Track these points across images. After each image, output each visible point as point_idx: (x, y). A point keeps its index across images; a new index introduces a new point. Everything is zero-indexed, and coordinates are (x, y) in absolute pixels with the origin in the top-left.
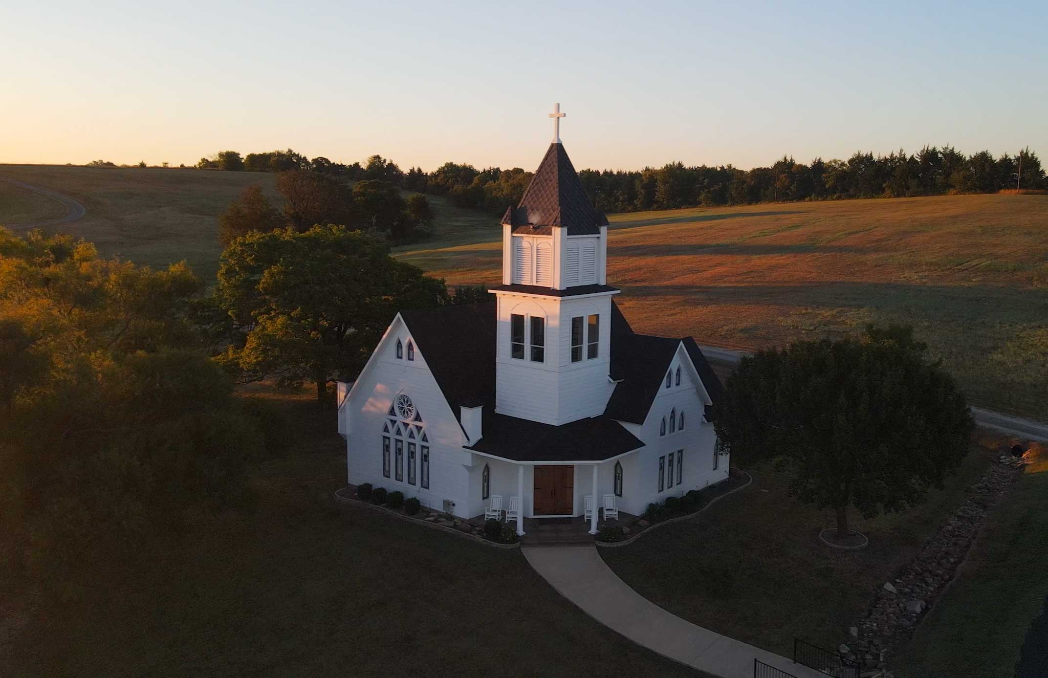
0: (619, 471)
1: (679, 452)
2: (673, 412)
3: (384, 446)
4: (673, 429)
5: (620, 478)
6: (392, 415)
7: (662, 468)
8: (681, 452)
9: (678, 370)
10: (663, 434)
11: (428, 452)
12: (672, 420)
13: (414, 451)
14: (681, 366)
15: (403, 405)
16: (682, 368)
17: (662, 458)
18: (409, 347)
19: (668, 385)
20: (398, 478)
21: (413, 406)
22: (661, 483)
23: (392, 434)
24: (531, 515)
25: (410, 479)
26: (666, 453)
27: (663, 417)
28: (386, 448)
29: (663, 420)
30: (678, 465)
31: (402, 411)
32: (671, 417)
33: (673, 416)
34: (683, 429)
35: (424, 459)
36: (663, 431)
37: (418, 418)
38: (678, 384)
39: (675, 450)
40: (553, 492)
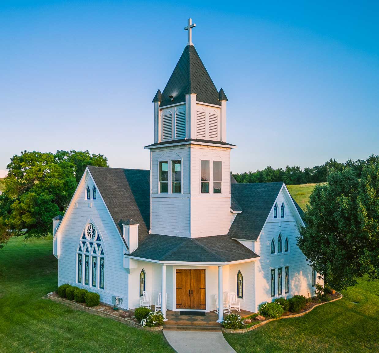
0: (240, 279)
1: (286, 268)
2: (280, 237)
3: (79, 260)
4: (280, 250)
5: (241, 283)
6: (84, 239)
7: (273, 278)
8: (287, 268)
9: (282, 206)
10: (273, 252)
11: (104, 262)
12: (279, 243)
13: (96, 262)
14: (284, 202)
15: (90, 231)
16: (285, 205)
17: (273, 270)
18: (94, 190)
19: (275, 216)
20: (86, 282)
21: (96, 230)
22: (273, 290)
23: (84, 252)
24: (174, 309)
25: (93, 282)
26: (276, 268)
27: (272, 239)
28: (80, 262)
29: (273, 241)
30: (285, 278)
31: (90, 235)
32: (279, 241)
33: (280, 241)
34: (288, 251)
35: (102, 267)
36: (273, 250)
37: (99, 239)
38: (283, 217)
39: (283, 266)
40: (191, 291)
